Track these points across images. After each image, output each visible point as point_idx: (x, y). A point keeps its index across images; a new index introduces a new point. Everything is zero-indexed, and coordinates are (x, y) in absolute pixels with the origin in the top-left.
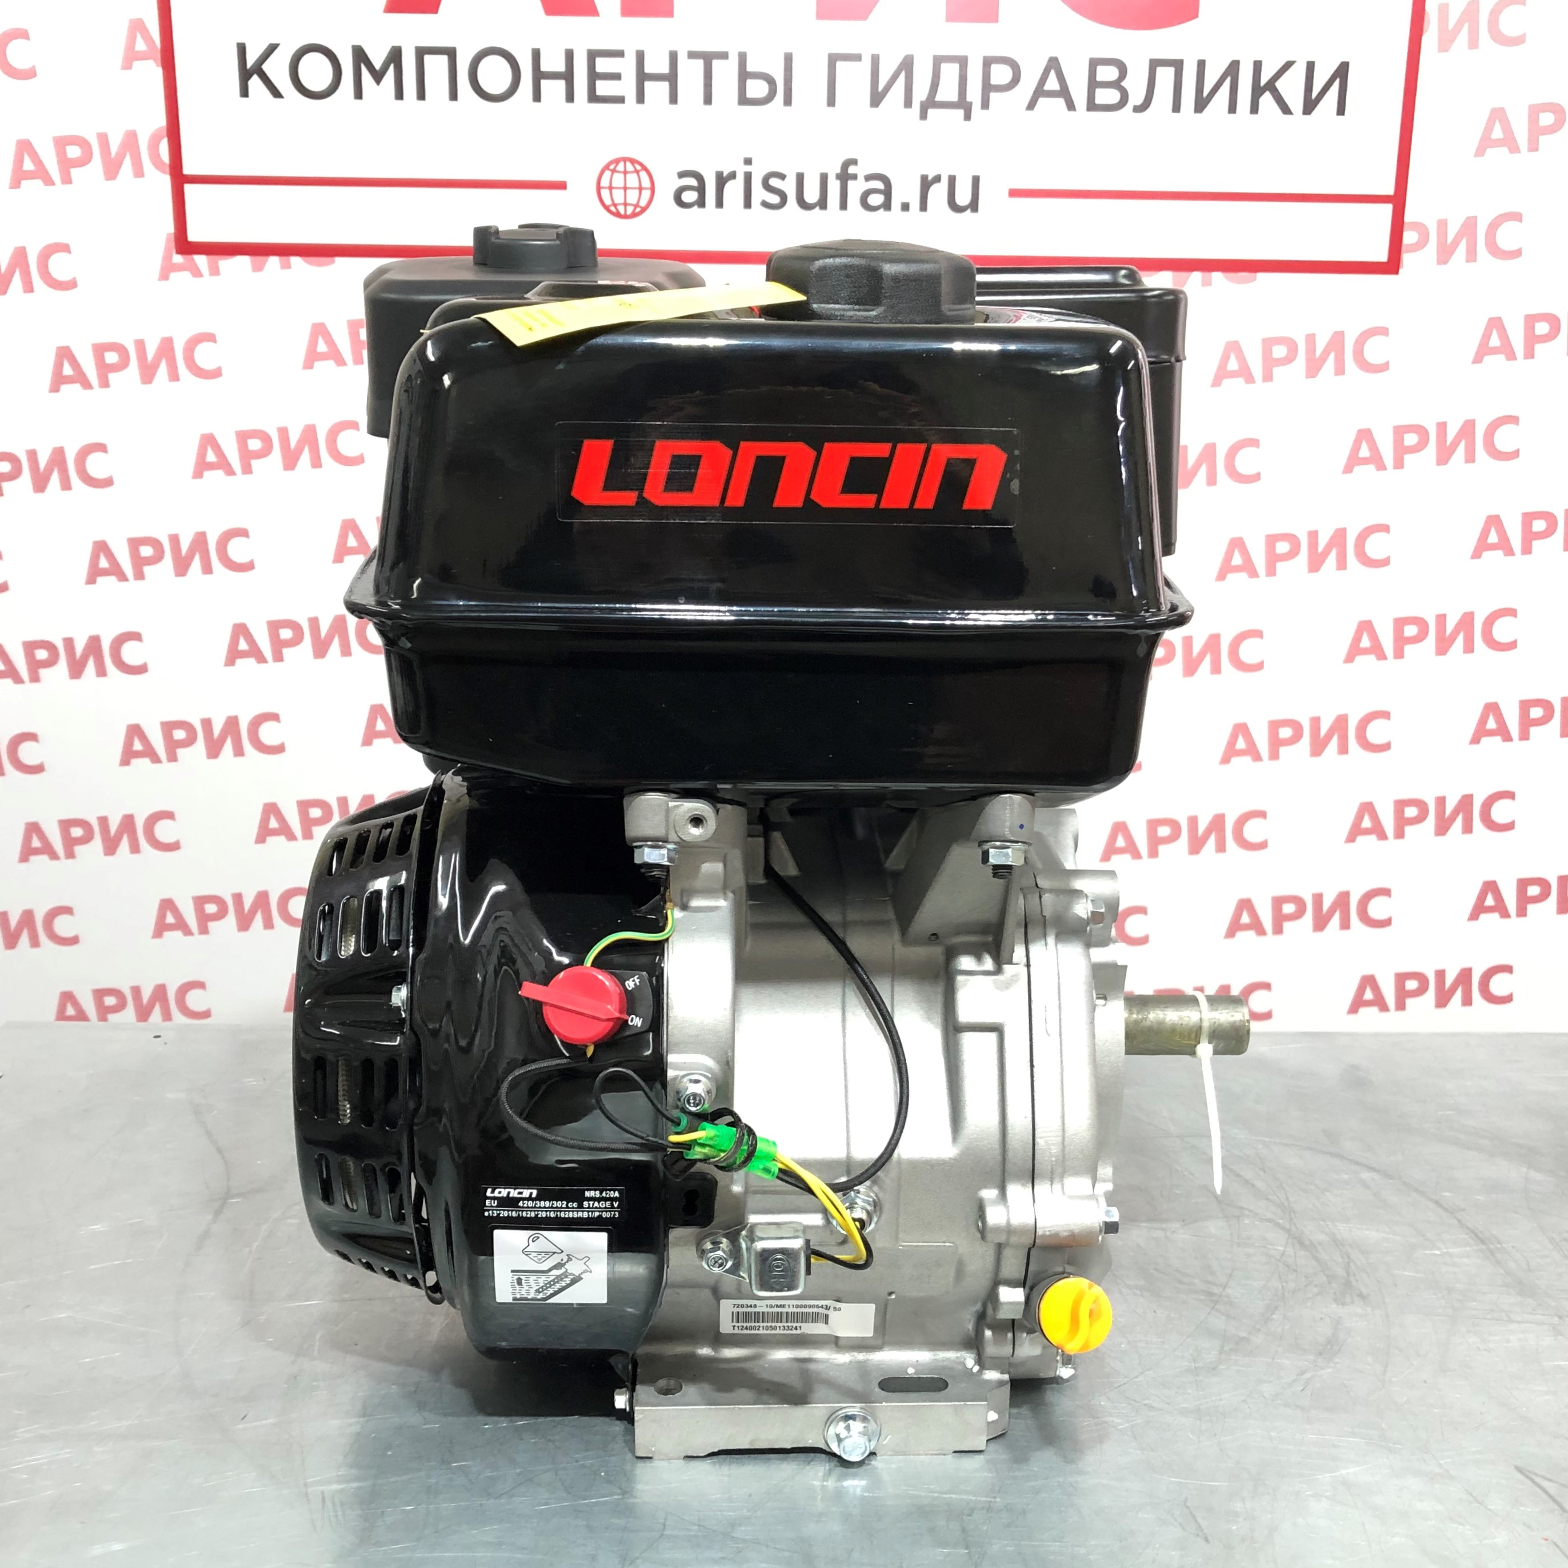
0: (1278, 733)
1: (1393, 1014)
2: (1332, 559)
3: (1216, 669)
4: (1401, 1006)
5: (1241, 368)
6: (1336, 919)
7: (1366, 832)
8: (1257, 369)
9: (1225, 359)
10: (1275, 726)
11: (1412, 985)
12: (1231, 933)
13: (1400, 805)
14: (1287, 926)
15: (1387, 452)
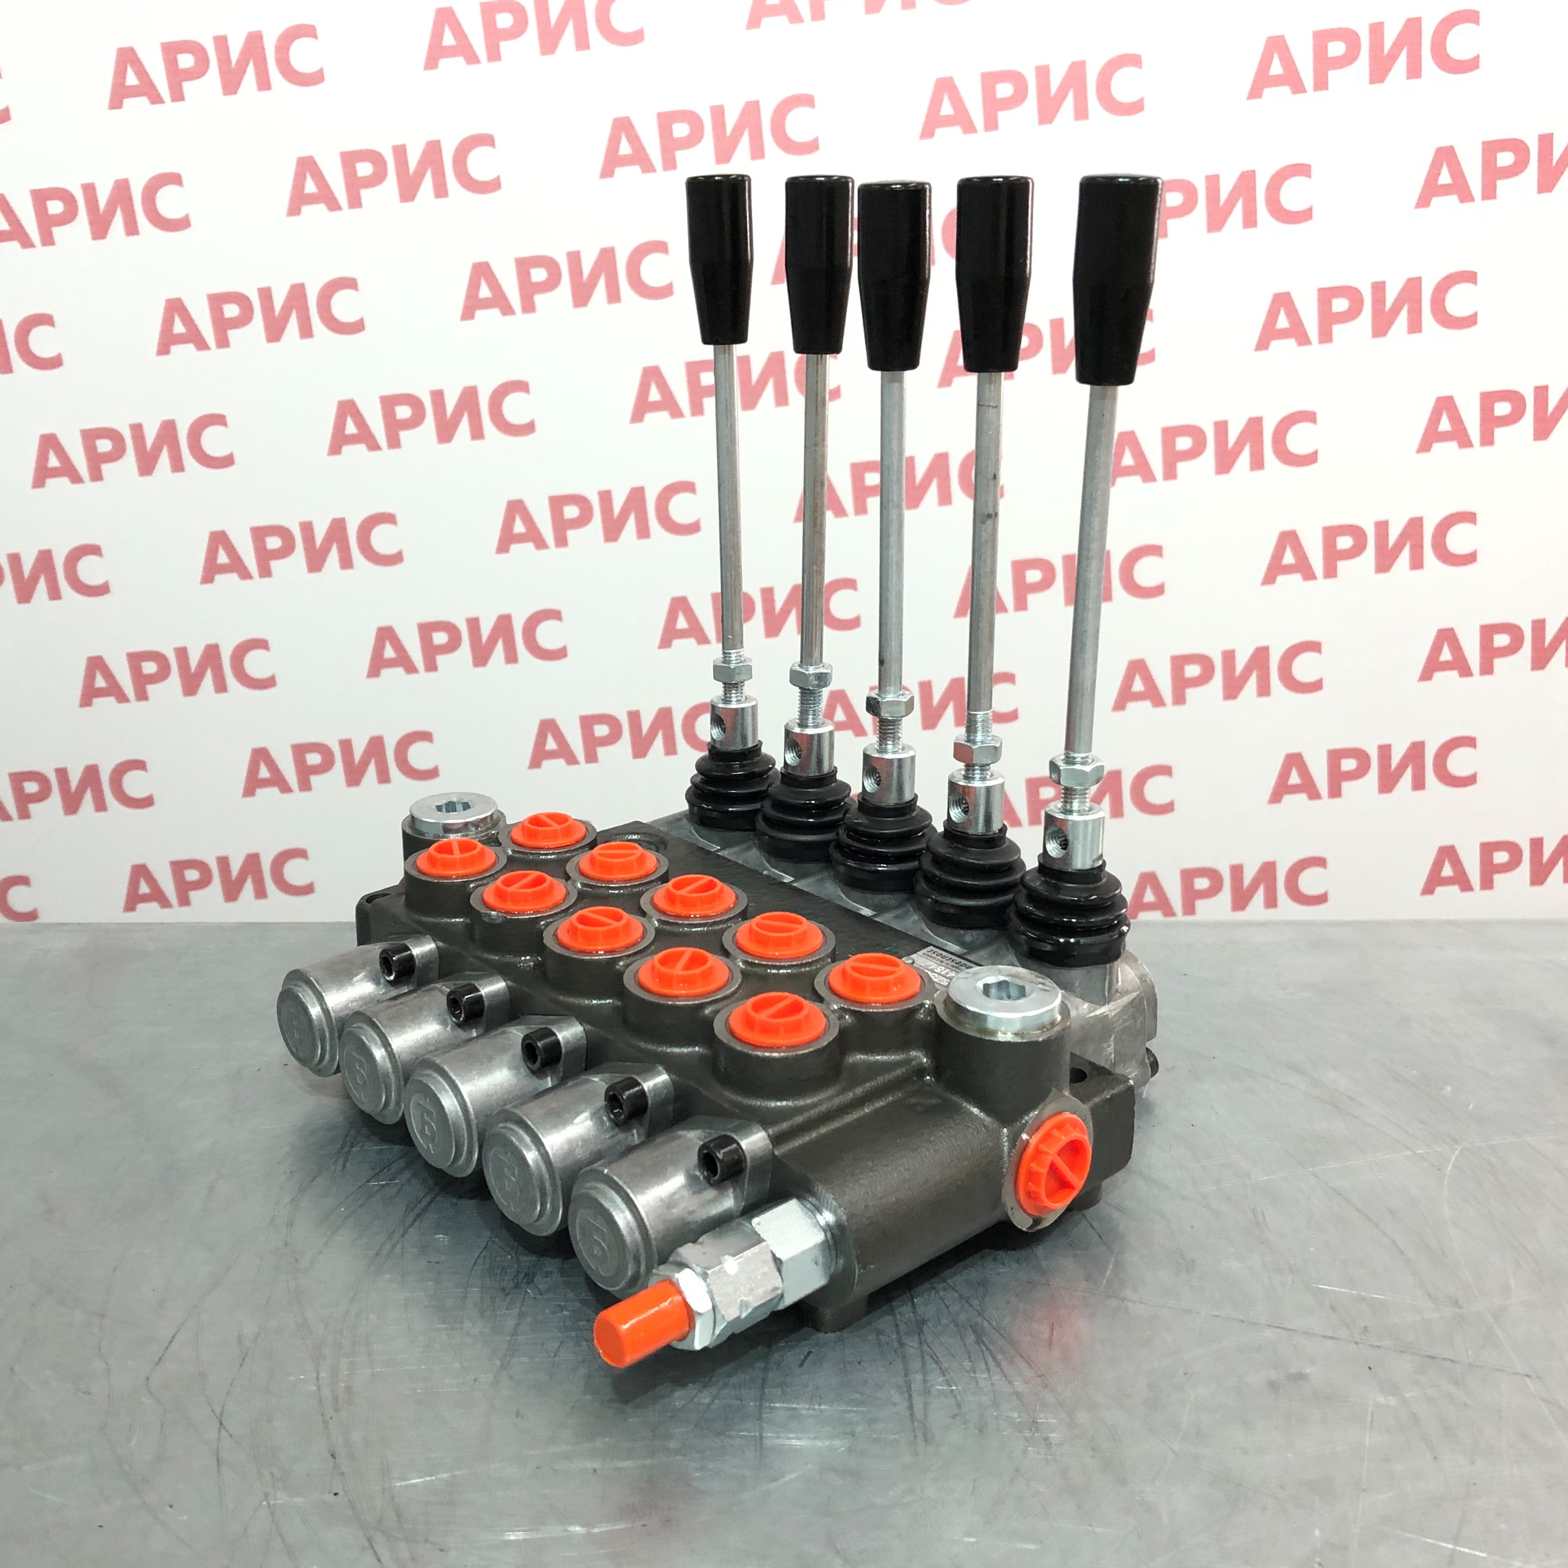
0: (1335, 545)
1: (1478, 895)
2: (1403, 319)
3: (1257, 463)
4: (1487, 883)
5: (1285, 70)
6: (1407, 777)
7: (1446, 666)
8: (1306, 72)
9: (1265, 62)
10: (1331, 534)
11: (1501, 857)
12: (1276, 798)
13: (1488, 632)
14: (1346, 786)
15: (1474, 179)
